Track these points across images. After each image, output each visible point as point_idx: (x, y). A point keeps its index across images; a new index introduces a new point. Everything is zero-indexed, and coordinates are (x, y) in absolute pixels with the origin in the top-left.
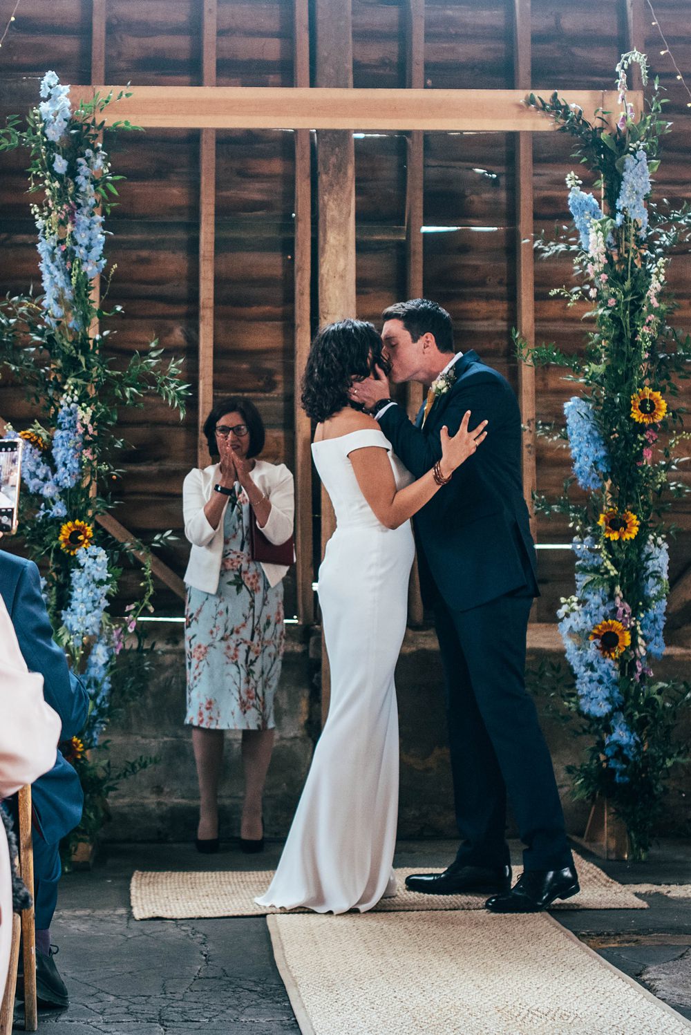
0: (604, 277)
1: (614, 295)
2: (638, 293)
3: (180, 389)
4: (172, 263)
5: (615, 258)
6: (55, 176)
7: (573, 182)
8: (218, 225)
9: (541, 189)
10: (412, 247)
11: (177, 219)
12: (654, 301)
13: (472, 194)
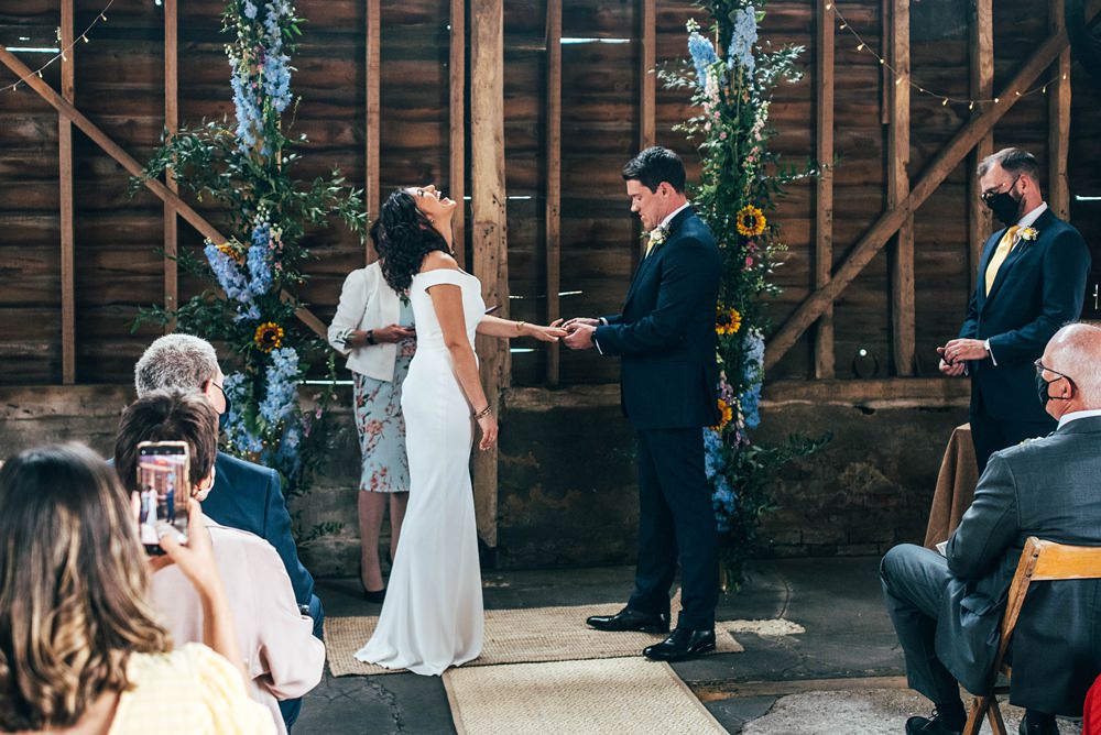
0: (717, 113)
1: (726, 130)
2: (746, 125)
3: (361, 216)
4: (342, 69)
5: (727, 94)
6: (246, 21)
7: (692, 27)
8: (383, 37)
9: (663, 5)
10: (552, 58)
11: (345, 30)
12: (758, 136)
13: (603, 9)
